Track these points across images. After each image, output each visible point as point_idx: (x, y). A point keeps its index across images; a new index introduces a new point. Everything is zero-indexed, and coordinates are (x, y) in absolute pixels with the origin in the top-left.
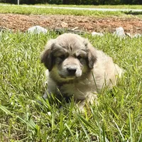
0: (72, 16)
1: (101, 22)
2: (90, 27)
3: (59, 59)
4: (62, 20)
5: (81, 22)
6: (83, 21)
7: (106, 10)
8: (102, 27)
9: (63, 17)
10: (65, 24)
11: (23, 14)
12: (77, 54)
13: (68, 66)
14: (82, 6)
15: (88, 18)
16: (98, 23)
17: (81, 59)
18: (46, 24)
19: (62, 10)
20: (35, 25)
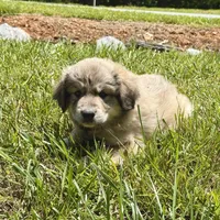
0: (162, 25)
1: (203, 34)
2: (185, 41)
3: (74, 97)
4: (146, 30)
5: (173, 33)
6: (177, 31)
7: (214, 16)
8: (204, 42)
9: (147, 24)
10: (149, 36)
11: (92, 19)
12: (99, 90)
13: (83, 109)
14: (184, 10)
15: (184, 27)
16: (199, 36)
17: (107, 98)
18: (122, 35)
19: (149, 14)
20: (107, 34)
